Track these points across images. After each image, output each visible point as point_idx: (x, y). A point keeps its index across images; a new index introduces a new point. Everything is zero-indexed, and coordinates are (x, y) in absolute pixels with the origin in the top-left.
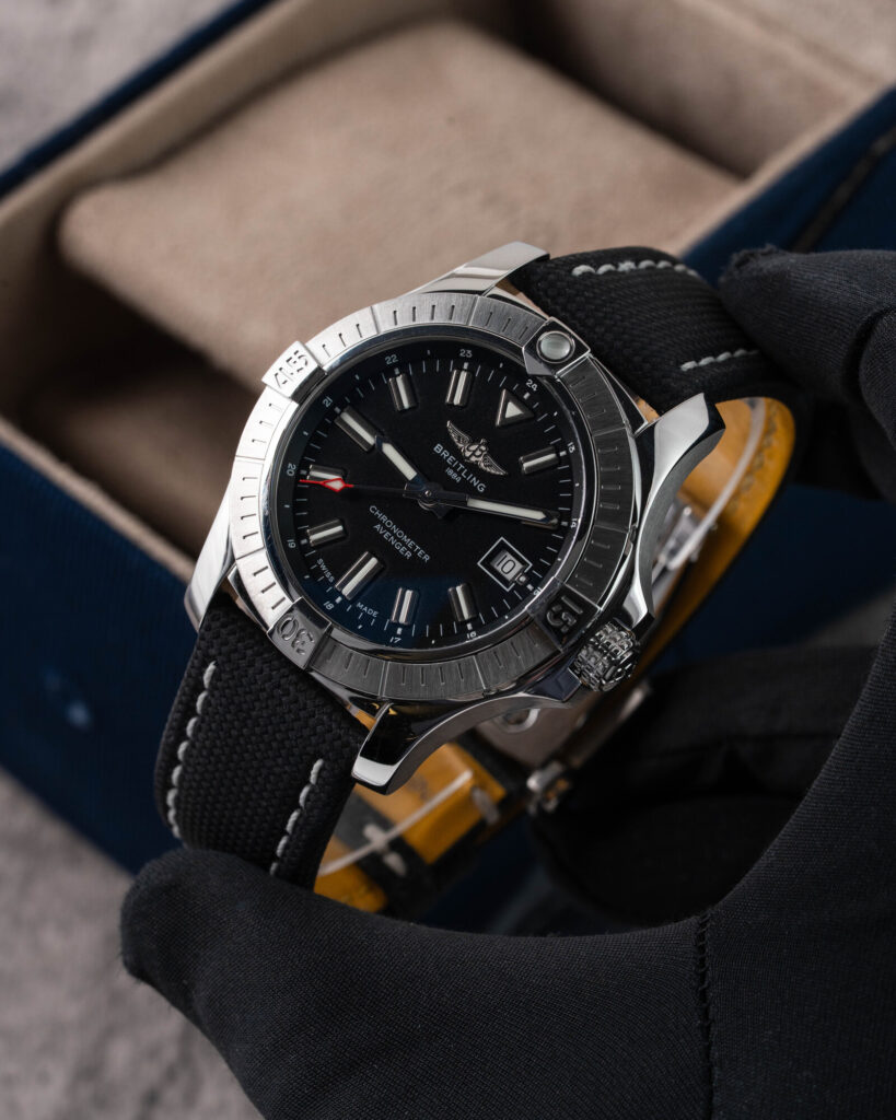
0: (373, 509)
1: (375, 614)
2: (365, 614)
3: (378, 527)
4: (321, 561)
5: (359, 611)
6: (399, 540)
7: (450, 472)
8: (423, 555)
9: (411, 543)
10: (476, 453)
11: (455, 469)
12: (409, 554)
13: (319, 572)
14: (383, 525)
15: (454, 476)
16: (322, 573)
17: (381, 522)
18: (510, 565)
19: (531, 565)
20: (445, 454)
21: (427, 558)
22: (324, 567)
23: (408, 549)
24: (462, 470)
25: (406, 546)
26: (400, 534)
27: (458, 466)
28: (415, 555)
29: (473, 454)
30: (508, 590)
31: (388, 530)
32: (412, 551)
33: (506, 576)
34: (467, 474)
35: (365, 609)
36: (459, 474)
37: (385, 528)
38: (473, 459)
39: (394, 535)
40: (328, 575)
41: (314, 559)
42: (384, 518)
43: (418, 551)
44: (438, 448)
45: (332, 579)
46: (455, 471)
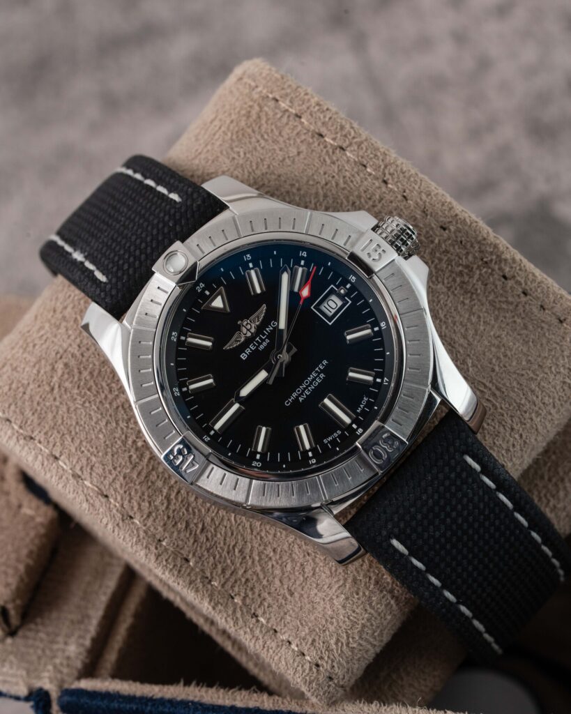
0: (287, 403)
1: (365, 399)
2: (365, 406)
3: (301, 399)
4: (325, 441)
5: (363, 410)
6: (311, 383)
7: (262, 347)
8: (323, 365)
9: (314, 374)
10: (248, 327)
11: (260, 344)
12: (322, 376)
13: (334, 442)
14: (299, 395)
15: (265, 344)
16: (334, 440)
17: (297, 397)
18: (331, 303)
19: (332, 286)
20: (248, 351)
21: (325, 362)
22: (330, 439)
23: (318, 376)
24: (260, 339)
25: (316, 378)
26: (307, 382)
27: (257, 342)
28: (322, 371)
29: (248, 330)
30: (350, 302)
31: (303, 391)
32: (319, 374)
33: (339, 306)
34: (264, 335)
35: (362, 406)
36: (264, 340)
37: (302, 394)
38: (253, 330)
39: (307, 387)
40: (336, 435)
41: (324, 447)
42: (295, 395)
43: (319, 369)
44: (244, 356)
45: (339, 432)
46: (261, 343)
